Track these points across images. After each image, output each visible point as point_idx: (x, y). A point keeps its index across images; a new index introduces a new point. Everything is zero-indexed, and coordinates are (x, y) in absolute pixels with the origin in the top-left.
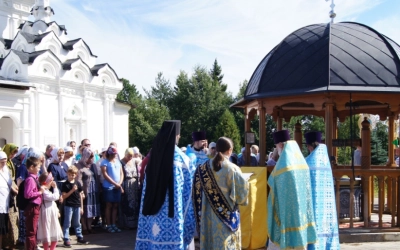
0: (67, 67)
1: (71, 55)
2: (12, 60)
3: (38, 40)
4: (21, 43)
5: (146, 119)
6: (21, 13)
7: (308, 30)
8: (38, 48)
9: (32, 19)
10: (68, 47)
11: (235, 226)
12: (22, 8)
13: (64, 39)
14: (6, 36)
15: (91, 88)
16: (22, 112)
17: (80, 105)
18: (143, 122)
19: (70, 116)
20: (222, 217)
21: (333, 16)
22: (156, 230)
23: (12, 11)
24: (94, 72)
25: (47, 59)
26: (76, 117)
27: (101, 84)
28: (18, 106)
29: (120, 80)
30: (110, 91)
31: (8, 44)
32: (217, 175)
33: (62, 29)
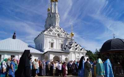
0: (76, 49)
1: (77, 47)
2: (67, 48)
3: (71, 45)
4: (69, 46)
5: (94, 58)
6: (69, 41)
7: (109, 41)
8: (71, 46)
9: (71, 41)
10: (76, 46)
11: (90, 71)
12: (69, 40)
13: (76, 44)
14: (67, 44)
15: (81, 52)
16: (69, 57)
17: (79, 56)
18: (93, 59)
19: (77, 57)
20: (88, 70)
21: (114, 37)
22: (81, 72)
23: (68, 40)
24: (81, 50)
25: (73, 48)
26: (78, 58)
27: (83, 52)
28: (68, 56)
29: (86, 51)
30: (85, 53)
31: (67, 46)
32: (87, 63)
33: (75, 43)
